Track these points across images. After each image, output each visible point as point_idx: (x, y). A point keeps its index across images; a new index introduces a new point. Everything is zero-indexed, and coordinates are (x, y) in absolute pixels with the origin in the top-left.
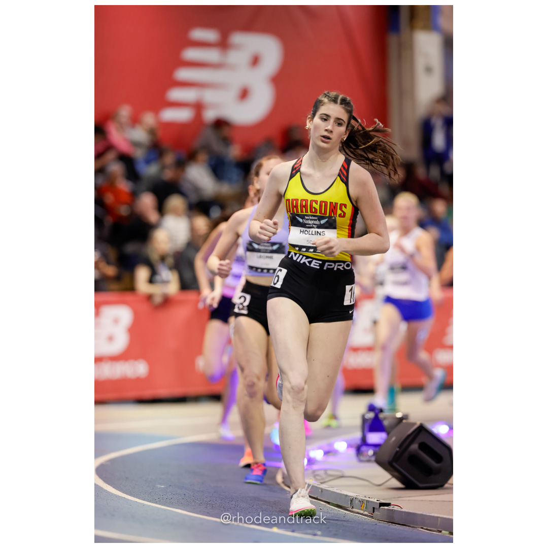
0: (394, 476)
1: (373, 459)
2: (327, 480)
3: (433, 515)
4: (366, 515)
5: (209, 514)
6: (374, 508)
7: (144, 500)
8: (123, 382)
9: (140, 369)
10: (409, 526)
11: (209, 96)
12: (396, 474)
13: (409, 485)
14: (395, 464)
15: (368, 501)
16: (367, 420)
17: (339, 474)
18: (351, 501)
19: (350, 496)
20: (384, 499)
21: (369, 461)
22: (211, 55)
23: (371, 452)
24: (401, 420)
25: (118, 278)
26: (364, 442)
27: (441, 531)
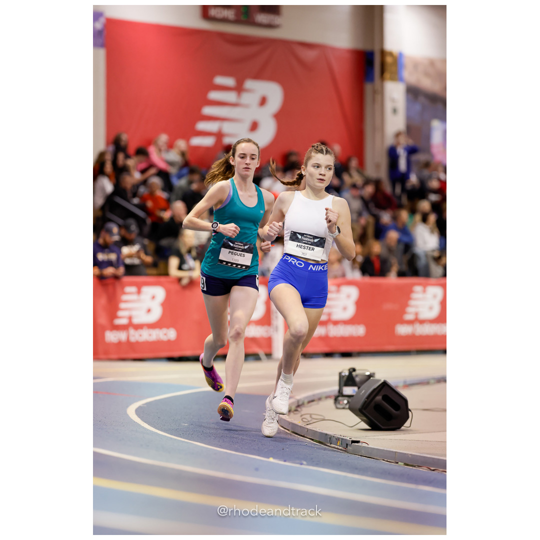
0: (362, 420)
1: (347, 406)
2: (311, 422)
3: (392, 450)
4: (341, 450)
5: (221, 447)
6: (347, 444)
7: (172, 435)
8: (158, 343)
9: (171, 334)
10: (374, 458)
11: (227, 128)
12: (365, 418)
13: (374, 427)
14: (364, 411)
15: (342, 439)
16: (343, 376)
17: (322, 417)
18: (330, 438)
19: (329, 435)
20: (355, 438)
21: (344, 408)
22: (230, 97)
23: (346, 402)
24: (370, 376)
25: (155, 265)
26: (340, 394)
27: (397, 463)
